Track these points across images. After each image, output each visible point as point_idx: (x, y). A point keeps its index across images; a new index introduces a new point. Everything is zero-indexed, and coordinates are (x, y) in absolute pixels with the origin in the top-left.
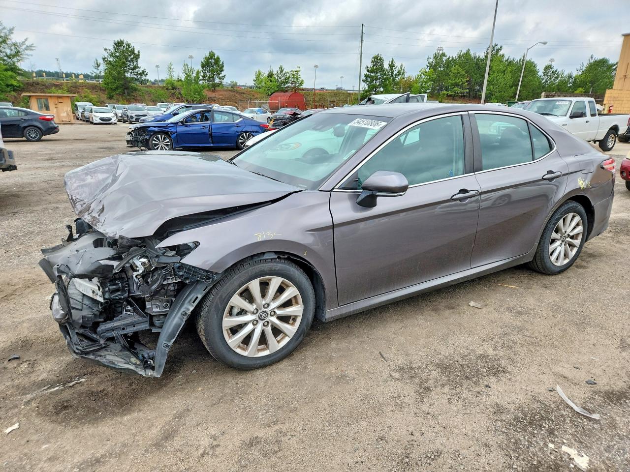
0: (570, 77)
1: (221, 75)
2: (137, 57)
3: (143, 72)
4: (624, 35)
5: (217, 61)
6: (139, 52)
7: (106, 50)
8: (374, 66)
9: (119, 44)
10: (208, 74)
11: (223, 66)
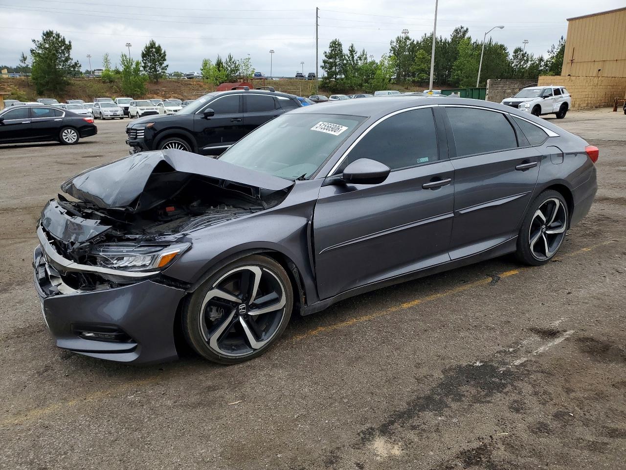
0: (541, 60)
1: (163, 65)
2: (69, 47)
3: (76, 64)
4: (568, 20)
5: (158, 49)
6: (70, 42)
7: (34, 41)
8: (332, 50)
9: (48, 34)
10: (149, 64)
11: (165, 55)
